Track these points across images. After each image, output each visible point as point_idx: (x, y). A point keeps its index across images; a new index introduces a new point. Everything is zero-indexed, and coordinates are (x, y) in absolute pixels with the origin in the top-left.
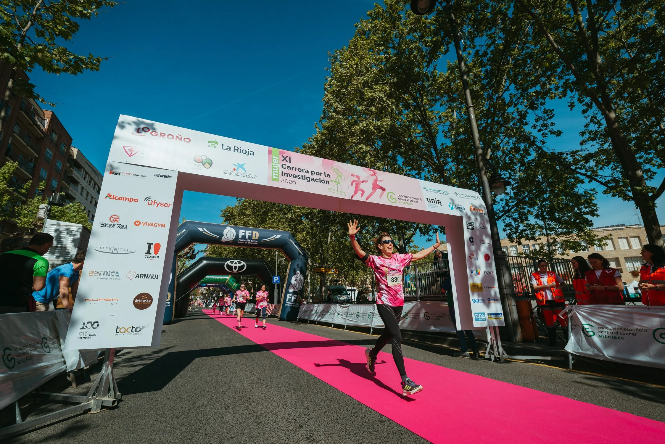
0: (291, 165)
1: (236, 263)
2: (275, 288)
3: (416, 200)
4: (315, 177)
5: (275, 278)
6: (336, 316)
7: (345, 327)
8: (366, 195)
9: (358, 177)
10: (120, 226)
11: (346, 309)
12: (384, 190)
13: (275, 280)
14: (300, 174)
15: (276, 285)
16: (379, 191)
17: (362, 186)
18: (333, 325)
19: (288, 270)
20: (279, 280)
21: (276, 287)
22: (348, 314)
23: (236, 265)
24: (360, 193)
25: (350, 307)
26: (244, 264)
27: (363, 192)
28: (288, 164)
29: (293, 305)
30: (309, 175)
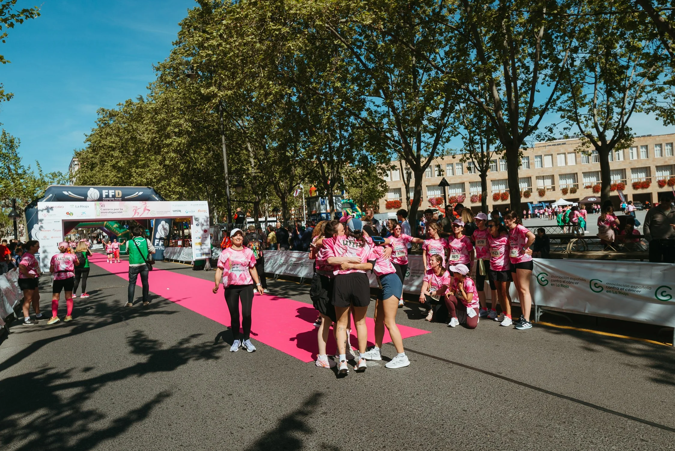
0: (105, 208)
3: (166, 212)
4: (116, 211)
8: (140, 214)
9: (136, 207)
10: (48, 239)
12: (149, 210)
14: (109, 211)
16: (147, 211)
17: (138, 211)
24: (137, 214)
27: (138, 213)
28: (103, 208)
29: (161, 248)
30: (113, 211)
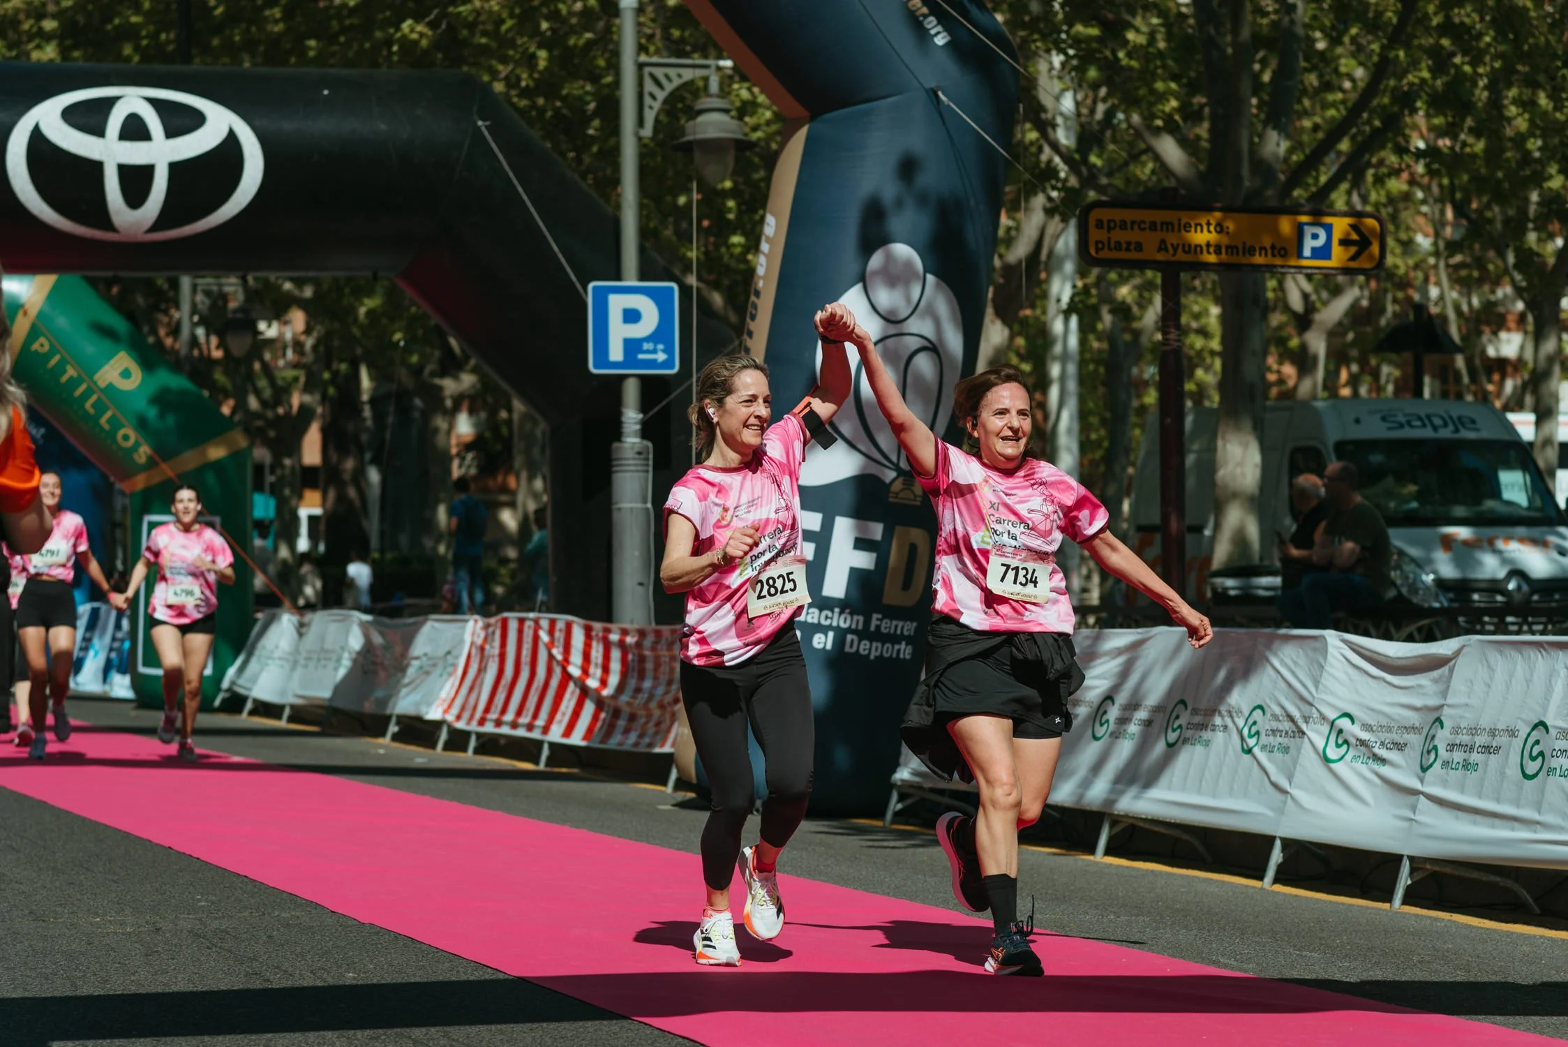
1: (134, 130)
2: (616, 433)
5: (617, 303)
6: (1308, 759)
7: (1404, 879)
11: (1424, 688)
13: (618, 332)
15: (631, 391)
18: (1276, 856)
19: (773, 226)
20: (660, 335)
21: (632, 417)
22: (1443, 737)
23: (136, 153)
25: (1463, 668)
26: (232, 140)
29: (841, 634)
